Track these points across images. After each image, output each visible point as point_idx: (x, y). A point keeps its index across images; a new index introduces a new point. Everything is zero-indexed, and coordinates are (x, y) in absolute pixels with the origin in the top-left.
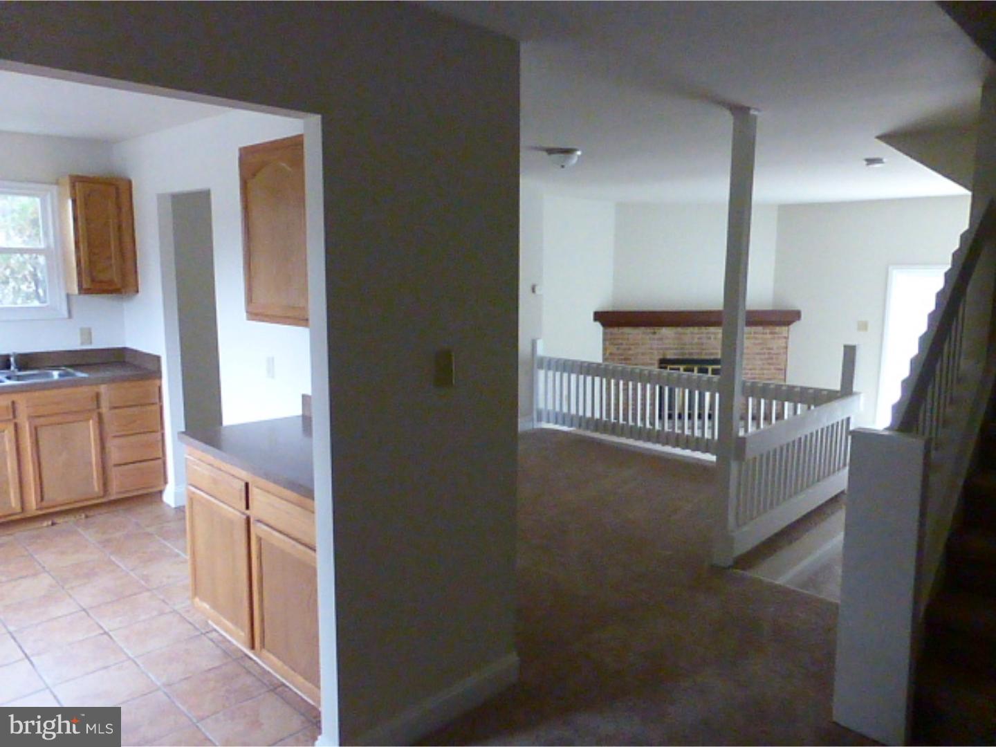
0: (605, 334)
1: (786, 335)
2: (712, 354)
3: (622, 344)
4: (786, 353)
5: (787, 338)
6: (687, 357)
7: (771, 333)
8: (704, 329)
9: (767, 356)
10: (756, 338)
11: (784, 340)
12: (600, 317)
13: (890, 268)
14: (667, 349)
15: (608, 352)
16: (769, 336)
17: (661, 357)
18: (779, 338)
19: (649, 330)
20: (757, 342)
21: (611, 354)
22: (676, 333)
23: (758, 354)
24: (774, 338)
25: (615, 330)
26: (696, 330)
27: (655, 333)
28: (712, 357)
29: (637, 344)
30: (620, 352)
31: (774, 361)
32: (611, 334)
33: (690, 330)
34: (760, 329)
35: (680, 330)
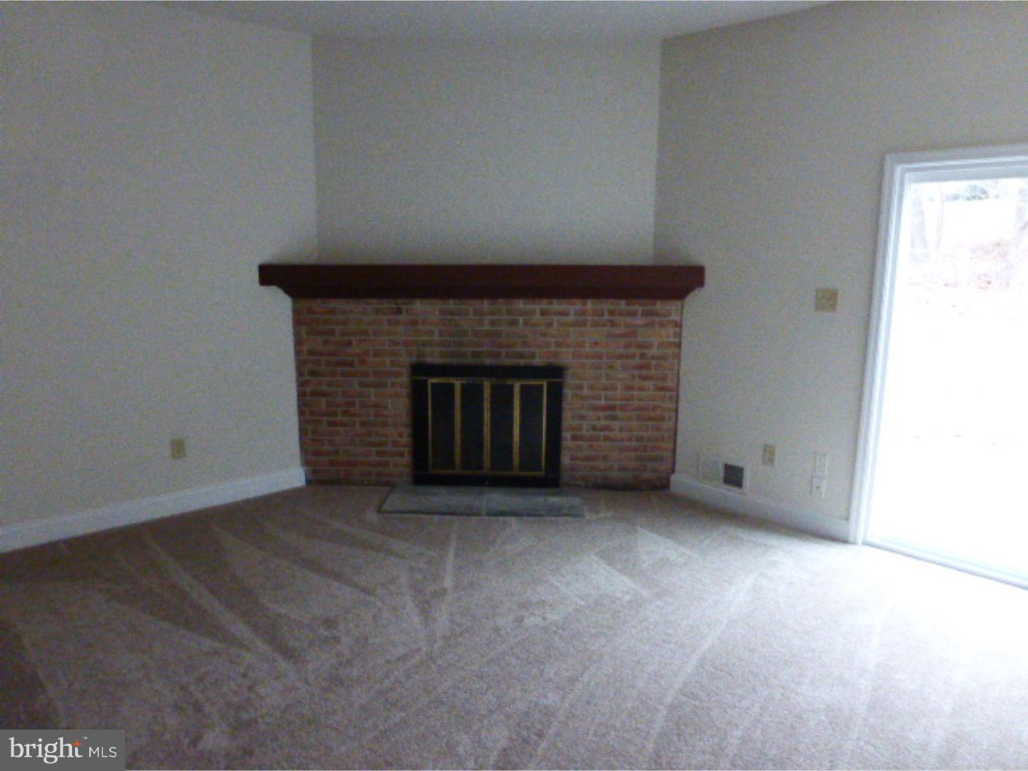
0: (296, 312)
1: (677, 318)
2: (521, 356)
3: (331, 333)
4: (678, 356)
5: (678, 325)
6: (468, 360)
7: (645, 314)
8: (502, 304)
9: (637, 360)
10: (613, 324)
11: (671, 330)
12: (270, 274)
13: (888, 158)
14: (424, 344)
15: (305, 348)
16: (639, 321)
17: (414, 359)
18: (662, 325)
19: (386, 304)
20: (616, 331)
21: (311, 353)
22: (443, 312)
23: (621, 357)
24: (651, 325)
25: (318, 305)
26: (486, 305)
27: (399, 311)
28: (522, 362)
29: (365, 333)
30: (330, 348)
31: (653, 372)
32: (310, 311)
33: (471, 306)
34: (622, 304)
35: (452, 304)
